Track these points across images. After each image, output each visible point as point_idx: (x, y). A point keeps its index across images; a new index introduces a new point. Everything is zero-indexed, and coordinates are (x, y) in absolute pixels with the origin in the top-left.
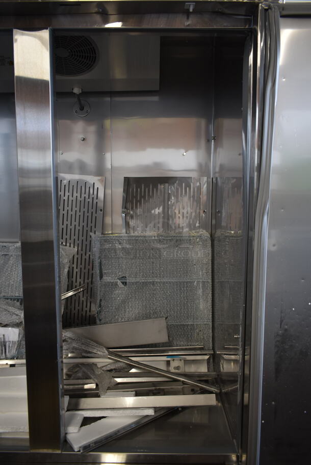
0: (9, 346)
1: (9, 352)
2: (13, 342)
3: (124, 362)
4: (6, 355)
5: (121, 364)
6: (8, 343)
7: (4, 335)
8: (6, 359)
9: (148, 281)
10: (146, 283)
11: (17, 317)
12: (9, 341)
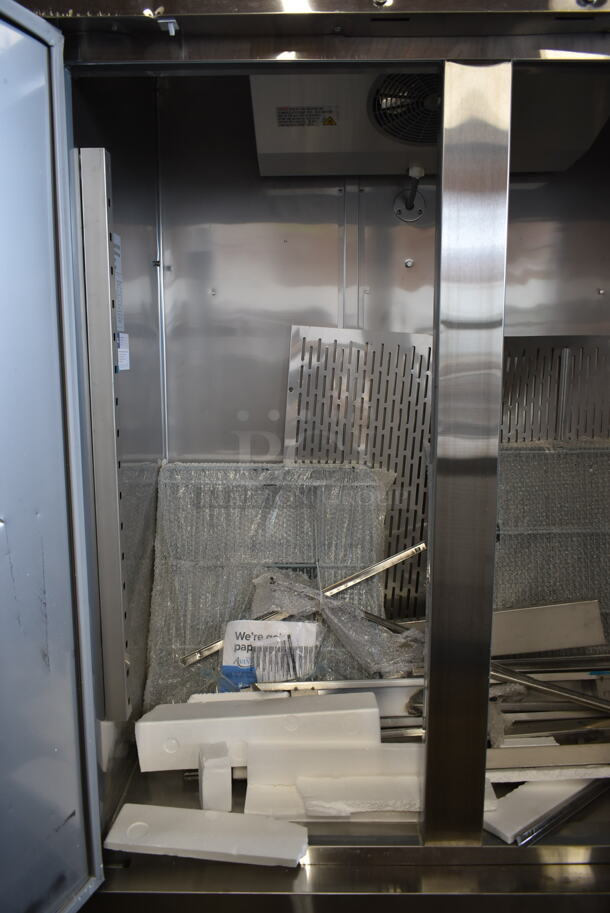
0: (300, 656)
1: (301, 666)
2: (306, 648)
3: (520, 684)
4: (296, 674)
5: (518, 687)
6: (298, 652)
7: (289, 637)
8: (298, 681)
9: (541, 532)
10: (535, 535)
11: (313, 603)
12: (300, 648)
